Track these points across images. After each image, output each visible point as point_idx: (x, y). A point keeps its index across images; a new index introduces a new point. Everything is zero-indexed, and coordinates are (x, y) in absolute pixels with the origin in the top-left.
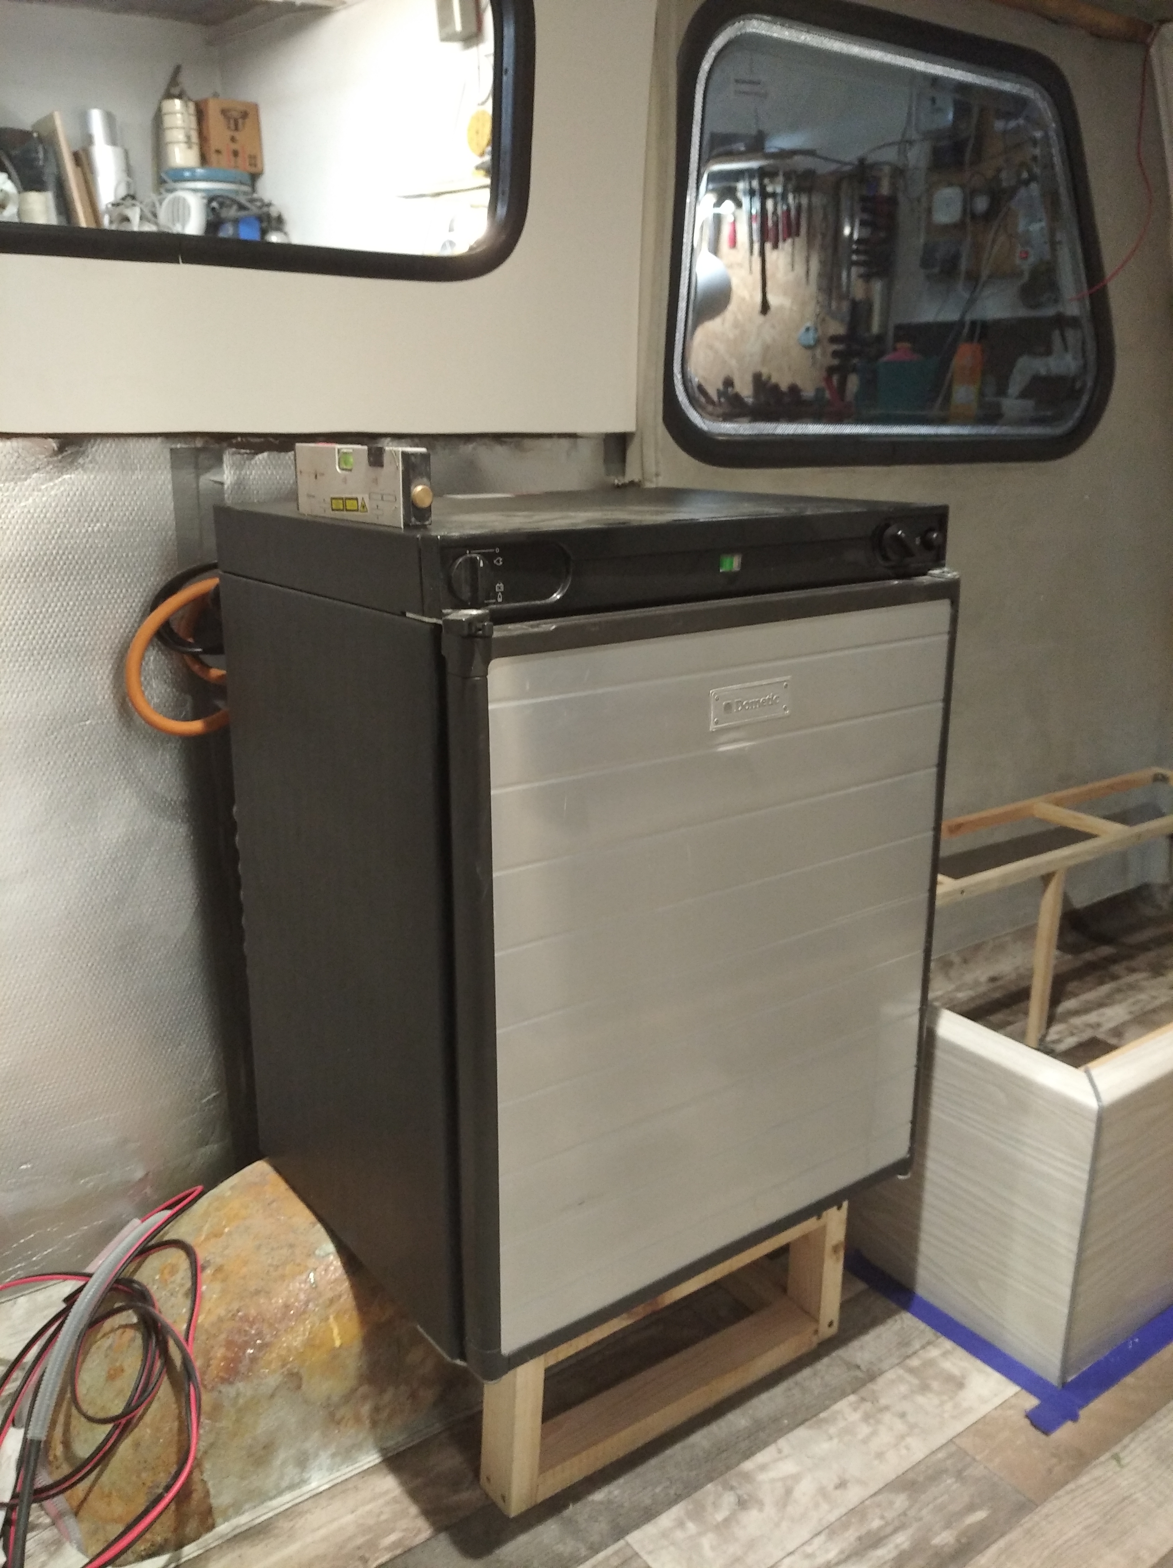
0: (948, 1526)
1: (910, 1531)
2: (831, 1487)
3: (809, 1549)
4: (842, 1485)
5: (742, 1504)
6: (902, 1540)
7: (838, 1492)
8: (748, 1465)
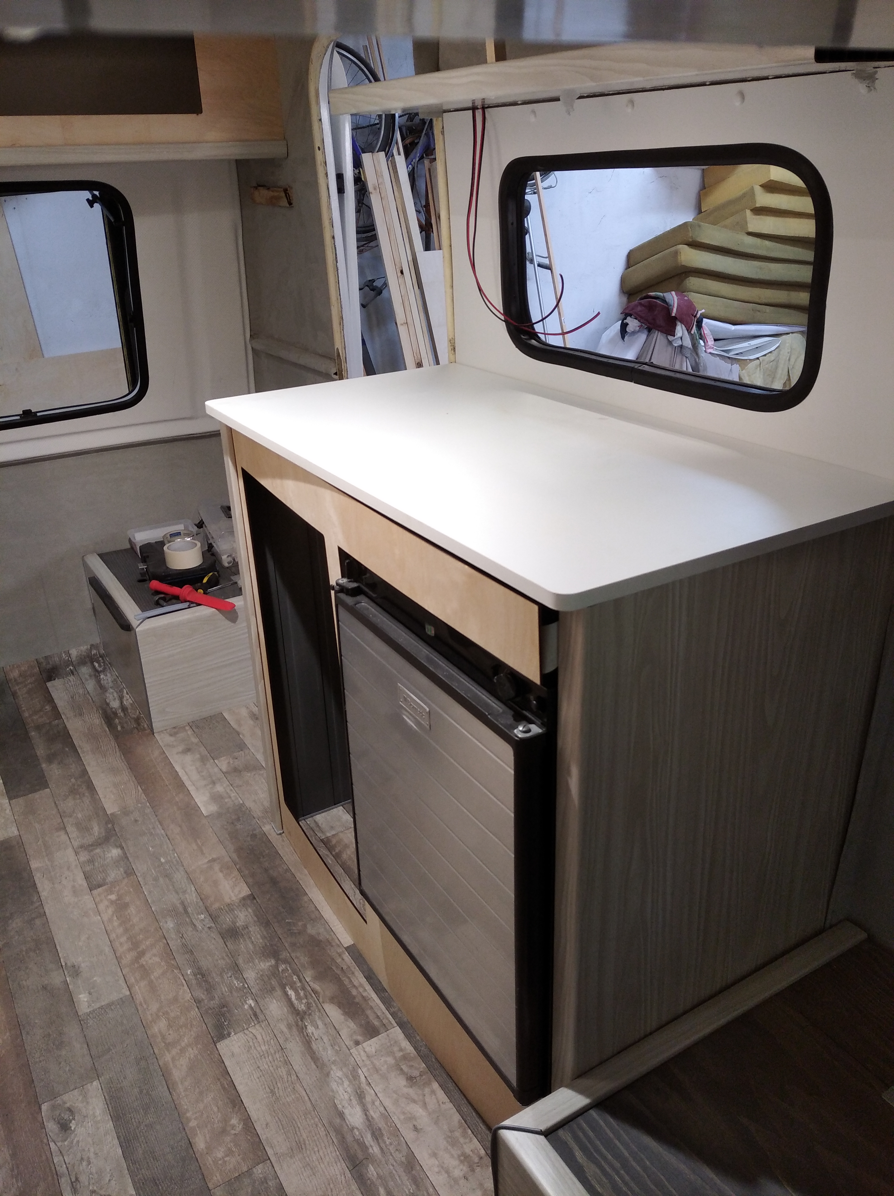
0: (379, 1177)
1: (380, 1156)
2: (415, 1123)
3: (377, 1103)
4: (416, 1129)
5: (411, 1079)
6: (375, 1150)
7: (411, 1126)
8: (435, 1085)
